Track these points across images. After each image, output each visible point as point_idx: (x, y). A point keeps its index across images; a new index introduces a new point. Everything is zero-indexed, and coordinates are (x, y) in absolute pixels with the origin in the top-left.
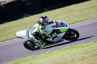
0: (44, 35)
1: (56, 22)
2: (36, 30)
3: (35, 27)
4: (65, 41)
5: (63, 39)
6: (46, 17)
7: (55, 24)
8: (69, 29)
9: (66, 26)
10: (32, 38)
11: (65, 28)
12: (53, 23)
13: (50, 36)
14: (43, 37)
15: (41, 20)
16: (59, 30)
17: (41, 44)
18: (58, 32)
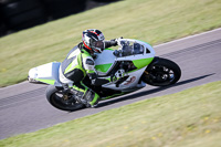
0: (94, 75)
1: (122, 42)
2: (74, 65)
3: (72, 59)
4: (148, 87)
5: (143, 84)
6: (99, 32)
7: (120, 48)
8: (156, 59)
9: (148, 52)
10: (67, 85)
11: (146, 56)
12: (116, 44)
13: (109, 78)
14: (93, 81)
15: (87, 39)
16: (131, 62)
17: (88, 97)
18: (129, 67)
